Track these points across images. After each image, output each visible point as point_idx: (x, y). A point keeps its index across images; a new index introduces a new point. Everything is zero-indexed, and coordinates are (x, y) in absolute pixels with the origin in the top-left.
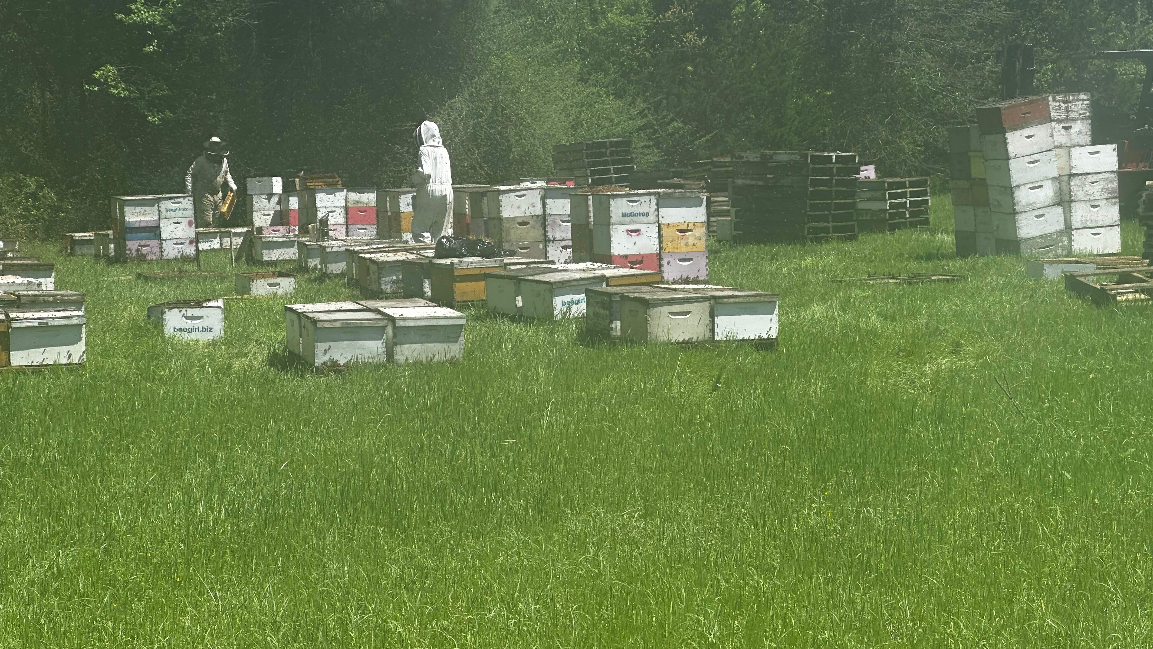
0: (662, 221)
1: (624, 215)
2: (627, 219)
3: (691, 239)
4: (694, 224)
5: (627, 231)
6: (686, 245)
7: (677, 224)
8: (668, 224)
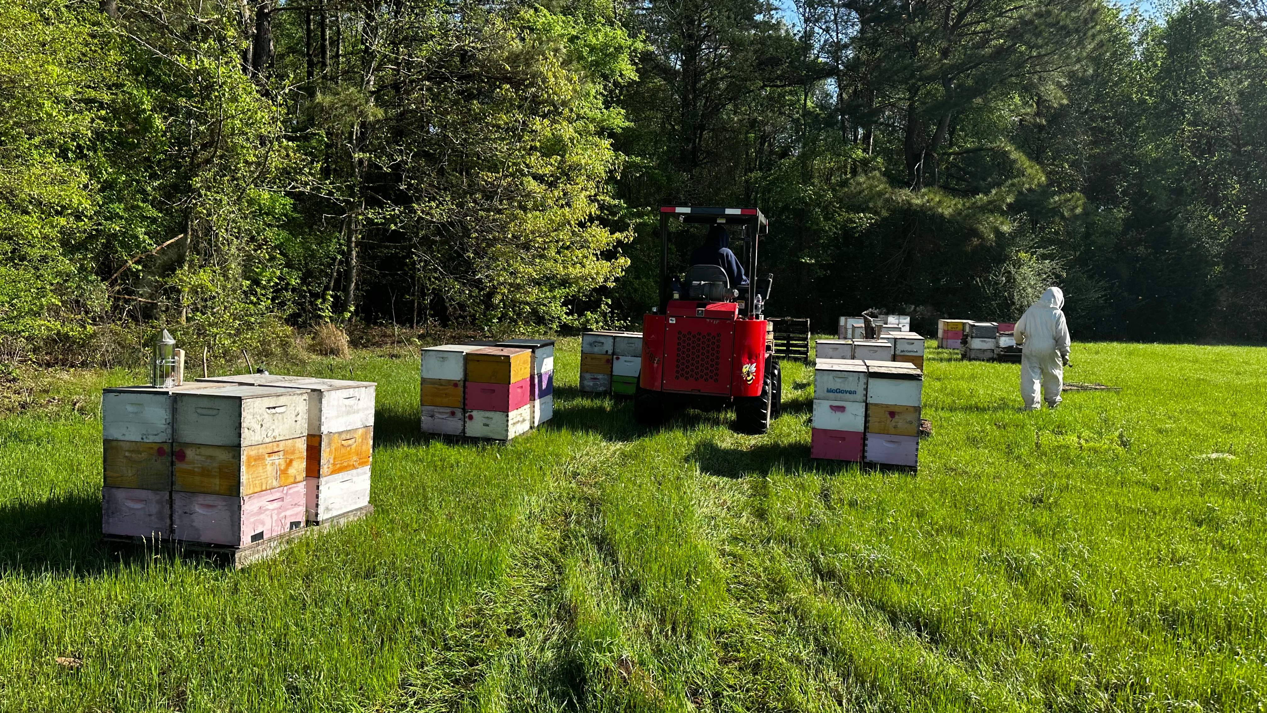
0: (870, 400)
1: (829, 391)
2: (831, 395)
3: (900, 422)
4: (907, 408)
5: (831, 407)
6: (895, 427)
7: (887, 406)
8: (876, 405)
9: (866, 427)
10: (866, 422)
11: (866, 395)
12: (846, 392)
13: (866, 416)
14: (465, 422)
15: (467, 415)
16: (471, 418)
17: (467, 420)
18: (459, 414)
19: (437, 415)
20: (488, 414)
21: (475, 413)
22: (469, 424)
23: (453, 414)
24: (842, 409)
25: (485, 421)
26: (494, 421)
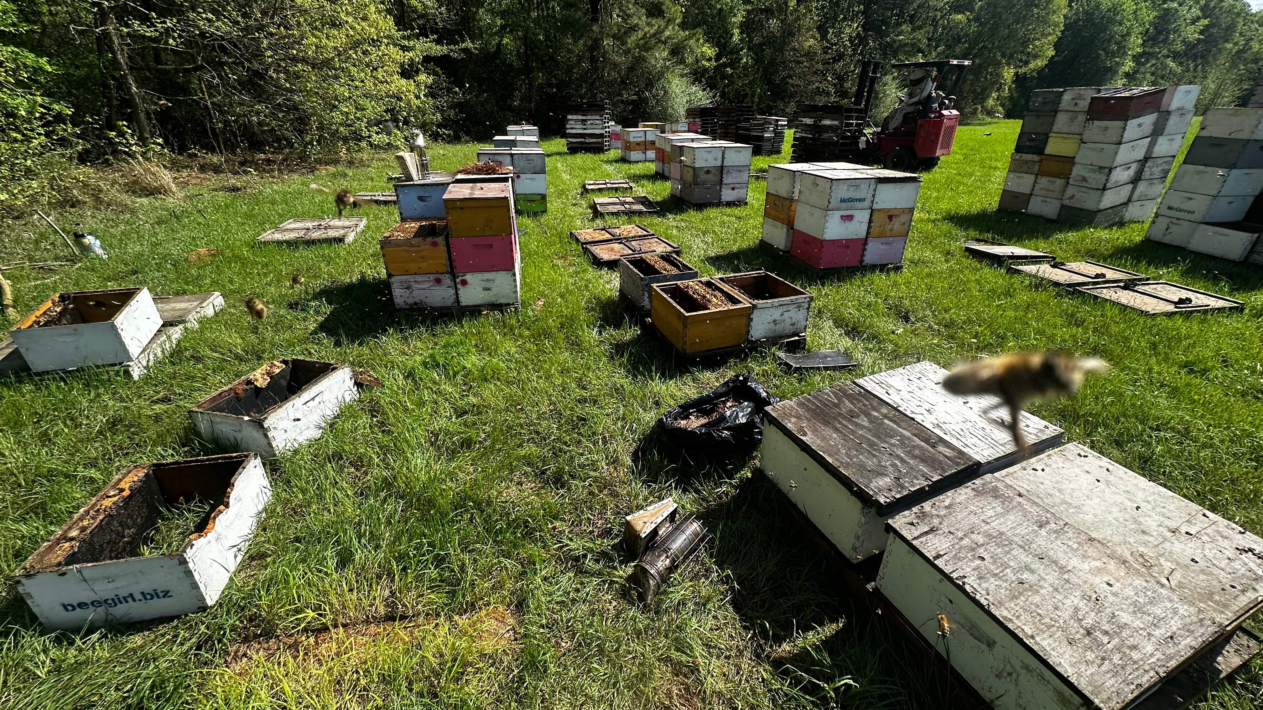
0: (875, 206)
1: (843, 201)
2: (844, 205)
3: (897, 225)
4: (903, 210)
5: (842, 216)
6: (891, 230)
7: (889, 210)
8: (880, 210)
9: (868, 233)
10: (869, 227)
11: (872, 202)
12: (857, 200)
13: (870, 221)
14: (456, 289)
15: (458, 280)
16: (464, 283)
17: (459, 286)
18: (447, 280)
19: (415, 286)
20: (488, 275)
21: (468, 277)
22: (462, 291)
23: (438, 281)
24: (850, 218)
25: (485, 285)
26: (497, 282)
